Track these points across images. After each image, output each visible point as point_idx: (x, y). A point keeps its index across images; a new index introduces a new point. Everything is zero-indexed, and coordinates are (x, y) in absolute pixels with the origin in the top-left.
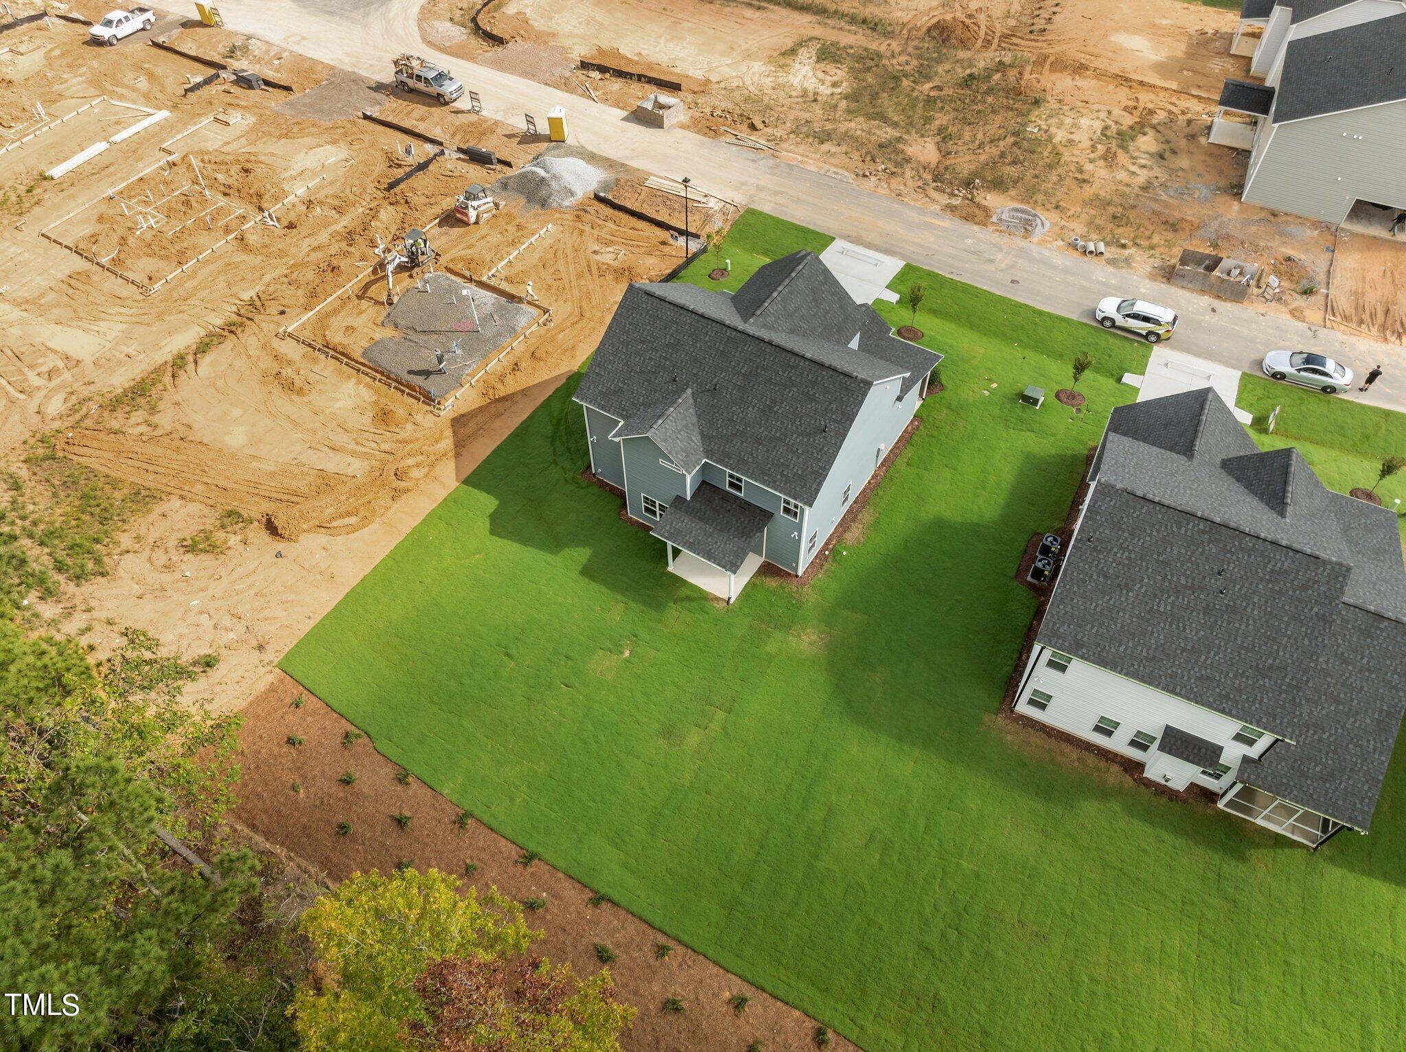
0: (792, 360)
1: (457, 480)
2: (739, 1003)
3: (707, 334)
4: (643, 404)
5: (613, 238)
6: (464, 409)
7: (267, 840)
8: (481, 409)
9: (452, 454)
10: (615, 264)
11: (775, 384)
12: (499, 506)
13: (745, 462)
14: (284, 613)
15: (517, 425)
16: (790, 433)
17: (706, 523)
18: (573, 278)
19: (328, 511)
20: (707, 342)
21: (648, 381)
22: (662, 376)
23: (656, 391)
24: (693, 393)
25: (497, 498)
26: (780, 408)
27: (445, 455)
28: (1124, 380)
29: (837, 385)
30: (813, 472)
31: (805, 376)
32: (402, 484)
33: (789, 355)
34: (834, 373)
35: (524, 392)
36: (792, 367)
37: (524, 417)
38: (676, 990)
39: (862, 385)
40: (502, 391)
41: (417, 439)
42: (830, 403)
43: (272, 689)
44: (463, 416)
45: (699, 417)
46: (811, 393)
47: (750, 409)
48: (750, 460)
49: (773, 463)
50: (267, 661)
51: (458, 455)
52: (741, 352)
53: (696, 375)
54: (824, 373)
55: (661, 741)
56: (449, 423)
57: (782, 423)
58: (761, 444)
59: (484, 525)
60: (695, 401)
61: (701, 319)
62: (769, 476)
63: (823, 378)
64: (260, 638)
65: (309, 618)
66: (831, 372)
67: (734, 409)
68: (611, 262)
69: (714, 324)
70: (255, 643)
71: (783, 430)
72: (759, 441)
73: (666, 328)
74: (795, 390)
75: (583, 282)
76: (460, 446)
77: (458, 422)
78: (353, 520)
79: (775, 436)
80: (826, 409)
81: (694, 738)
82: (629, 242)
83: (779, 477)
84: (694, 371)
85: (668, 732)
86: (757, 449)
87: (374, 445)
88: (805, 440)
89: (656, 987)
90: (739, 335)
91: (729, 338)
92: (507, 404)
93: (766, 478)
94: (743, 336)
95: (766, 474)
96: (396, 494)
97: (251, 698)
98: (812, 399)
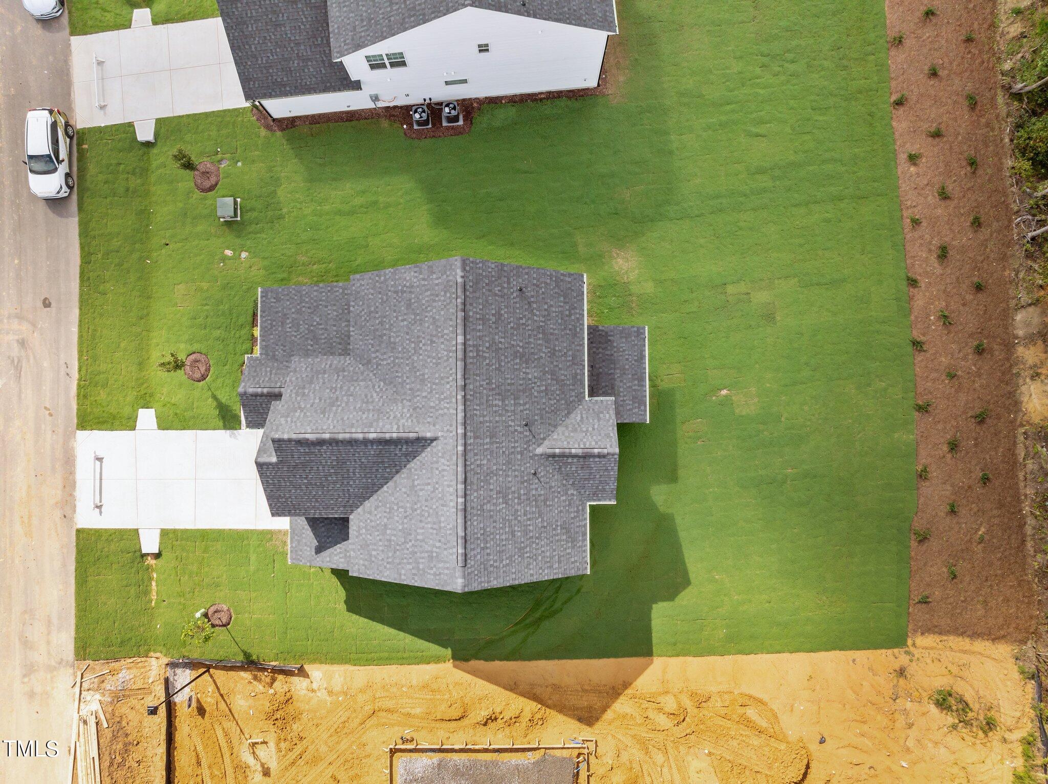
0: (471, 354)
1: (652, 662)
2: (913, 159)
3: (479, 466)
4: (567, 494)
5: (230, 771)
6: (573, 724)
7: (1025, 523)
8: (561, 709)
9: (629, 691)
10: (272, 739)
11: (500, 361)
12: (656, 602)
13: (574, 357)
14: (864, 683)
15: (556, 662)
16: (536, 324)
17: (614, 379)
18: (322, 766)
19: (756, 743)
20: (488, 460)
21: (545, 501)
22: (536, 489)
23: (551, 487)
24: (539, 446)
25: (650, 609)
26: (518, 345)
27: (634, 697)
28: (151, 138)
29: (477, 295)
30: (557, 286)
31: (481, 334)
32: (688, 703)
33: (469, 361)
34: (468, 303)
35: (513, 687)
36: (478, 351)
37: (542, 663)
38: (932, 198)
39: (468, 268)
40: (529, 707)
41: (634, 737)
42: (496, 295)
43: (928, 630)
44: (580, 720)
45: (555, 426)
46: (494, 319)
47: (530, 376)
48: (570, 353)
49: (565, 329)
50: (908, 657)
51: (626, 685)
52: (484, 416)
53: (521, 453)
54: (471, 314)
55: (778, 318)
56: (598, 725)
57: (530, 336)
58: (555, 350)
59: (686, 598)
60: (544, 439)
61: (468, 481)
62: (575, 327)
63: (477, 313)
64: (895, 682)
65: (854, 660)
66: (468, 307)
67: (536, 394)
68: (272, 745)
69: (468, 463)
70: (902, 681)
71: (535, 333)
72: (553, 353)
73: (491, 517)
74: (497, 337)
75: (323, 749)
76: (615, 691)
77: (588, 717)
78: (751, 713)
79: (543, 339)
80: (502, 296)
81: (761, 297)
82: (226, 751)
83: (573, 317)
84: (519, 457)
85: (769, 317)
86: (560, 351)
87: (665, 770)
88: (535, 306)
89: (939, 211)
90: (468, 428)
91: (476, 437)
92: (538, 691)
93: (578, 330)
94: (468, 422)
95: (575, 330)
96: (701, 701)
97: (945, 638)
98: (498, 315)
